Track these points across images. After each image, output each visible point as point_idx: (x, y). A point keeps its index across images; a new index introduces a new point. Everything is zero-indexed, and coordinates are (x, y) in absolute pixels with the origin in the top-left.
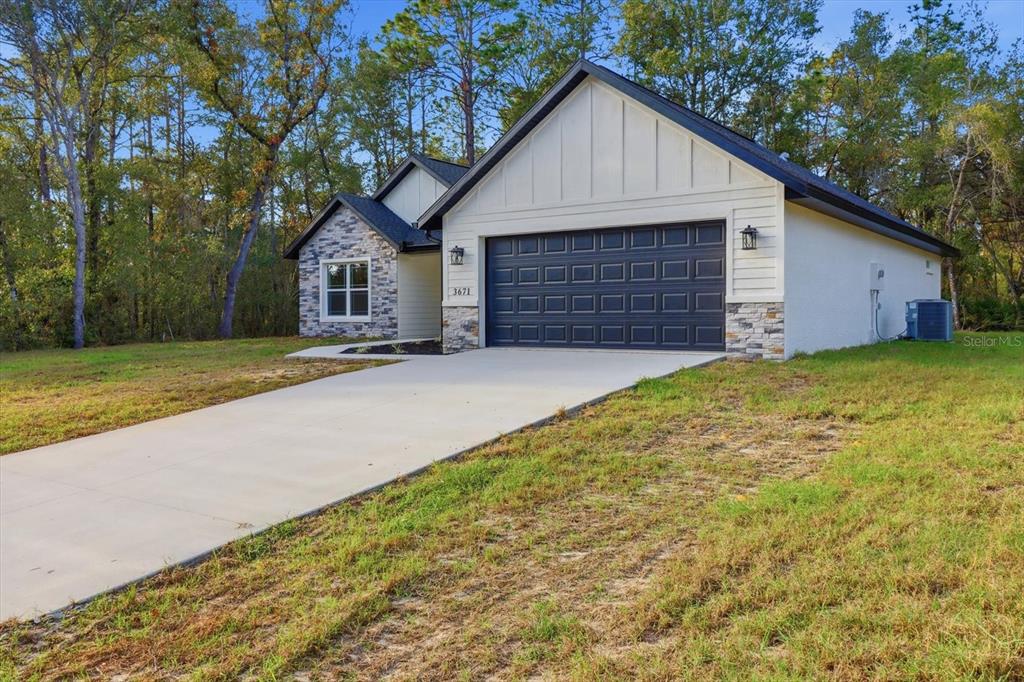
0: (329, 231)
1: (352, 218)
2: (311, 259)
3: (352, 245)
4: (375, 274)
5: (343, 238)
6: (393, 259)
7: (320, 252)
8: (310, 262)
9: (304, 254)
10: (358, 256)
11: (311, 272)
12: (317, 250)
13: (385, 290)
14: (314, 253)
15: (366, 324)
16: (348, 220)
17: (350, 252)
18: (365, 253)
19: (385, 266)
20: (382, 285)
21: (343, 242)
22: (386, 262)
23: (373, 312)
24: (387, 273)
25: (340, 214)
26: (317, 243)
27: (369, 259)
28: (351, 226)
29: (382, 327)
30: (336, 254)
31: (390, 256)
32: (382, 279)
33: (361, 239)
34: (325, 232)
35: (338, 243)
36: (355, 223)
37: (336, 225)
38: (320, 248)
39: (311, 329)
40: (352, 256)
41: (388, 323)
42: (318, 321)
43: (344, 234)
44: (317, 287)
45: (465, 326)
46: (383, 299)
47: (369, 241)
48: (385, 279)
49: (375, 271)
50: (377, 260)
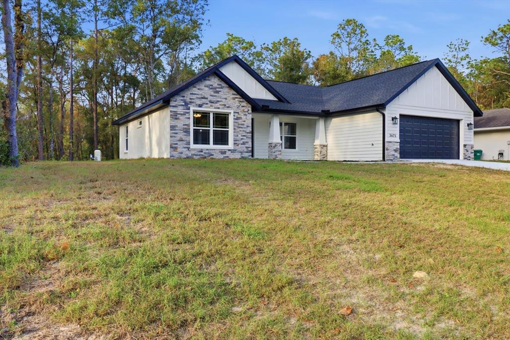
0: (198, 89)
1: (218, 85)
2: (183, 105)
3: (218, 101)
4: (236, 121)
5: (211, 95)
6: (249, 114)
7: (190, 102)
8: (181, 108)
9: (176, 101)
10: (223, 109)
11: (181, 114)
12: (188, 100)
13: (244, 131)
14: (185, 102)
15: (229, 150)
16: (215, 85)
17: (217, 105)
18: (228, 107)
19: (244, 117)
20: (242, 128)
21: (210, 98)
22: (244, 115)
23: (235, 144)
24: (245, 121)
25: (209, 80)
26: (188, 95)
27: (232, 112)
28: (217, 90)
29: (241, 152)
30: (205, 105)
31: (247, 112)
32: (242, 124)
33: (226, 99)
34: (194, 89)
35: (207, 98)
36: (222, 88)
37: (205, 86)
38: (190, 99)
39: (182, 153)
40: (219, 108)
41: (246, 150)
42: (188, 148)
43: (213, 94)
44: (188, 125)
45: (394, 150)
46: (242, 136)
47: (232, 101)
48: (243, 125)
49: (236, 119)
50: (238, 113)
